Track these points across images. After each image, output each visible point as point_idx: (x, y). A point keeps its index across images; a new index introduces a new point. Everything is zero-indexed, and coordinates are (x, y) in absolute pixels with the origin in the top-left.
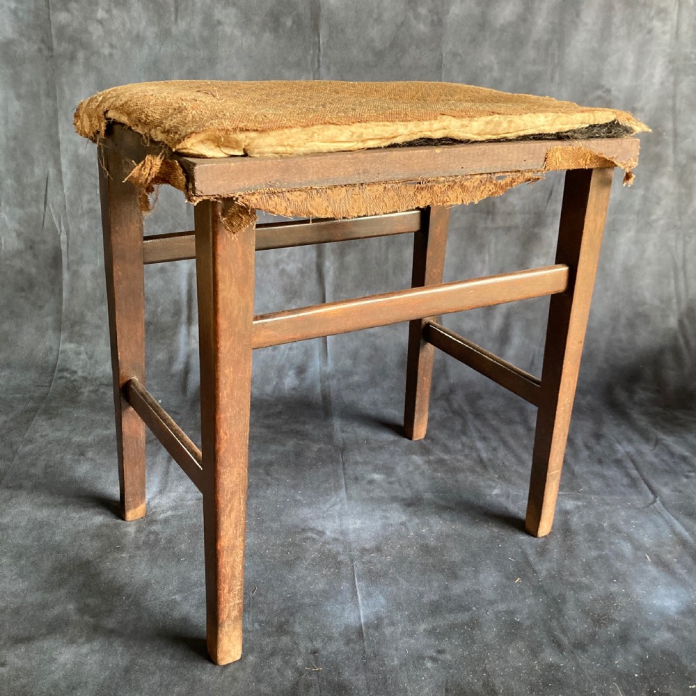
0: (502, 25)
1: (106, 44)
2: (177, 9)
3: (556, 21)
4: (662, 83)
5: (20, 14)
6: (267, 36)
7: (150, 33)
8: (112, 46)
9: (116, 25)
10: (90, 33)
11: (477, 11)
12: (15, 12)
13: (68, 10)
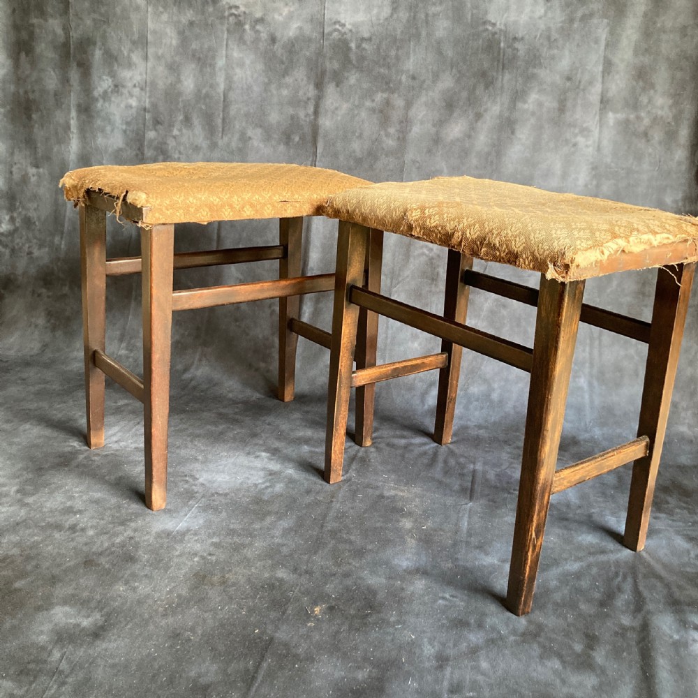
0: (452, 140)
1: (177, 151)
2: (223, 130)
3: (495, 137)
4: (586, 186)
5: (128, 132)
6: (282, 148)
7: (205, 144)
8: (180, 153)
9: (184, 139)
10: (168, 144)
11: (433, 130)
12: (125, 132)
13: (156, 130)
